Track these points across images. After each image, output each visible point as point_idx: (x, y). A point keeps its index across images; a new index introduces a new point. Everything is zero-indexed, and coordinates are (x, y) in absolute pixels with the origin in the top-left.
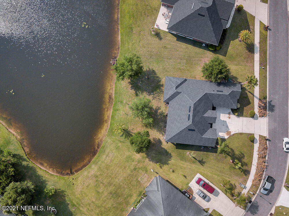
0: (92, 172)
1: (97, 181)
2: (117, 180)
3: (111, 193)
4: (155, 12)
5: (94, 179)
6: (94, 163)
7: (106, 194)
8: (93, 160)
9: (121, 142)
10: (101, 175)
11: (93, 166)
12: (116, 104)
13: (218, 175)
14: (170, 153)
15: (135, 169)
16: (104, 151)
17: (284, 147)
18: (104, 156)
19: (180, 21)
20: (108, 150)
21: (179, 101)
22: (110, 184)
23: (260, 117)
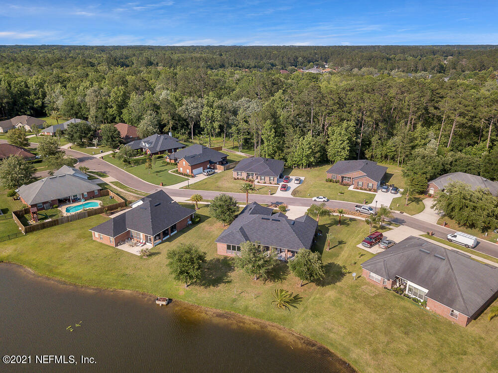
0: (367, 357)
1: (385, 352)
2: (378, 322)
3: (406, 333)
5: (381, 356)
6: (346, 354)
7: (409, 341)
8: (339, 355)
9: (304, 311)
10: (370, 344)
11: (354, 356)
16: (322, 335)
18: (332, 335)
20: (320, 329)
22: (387, 333)
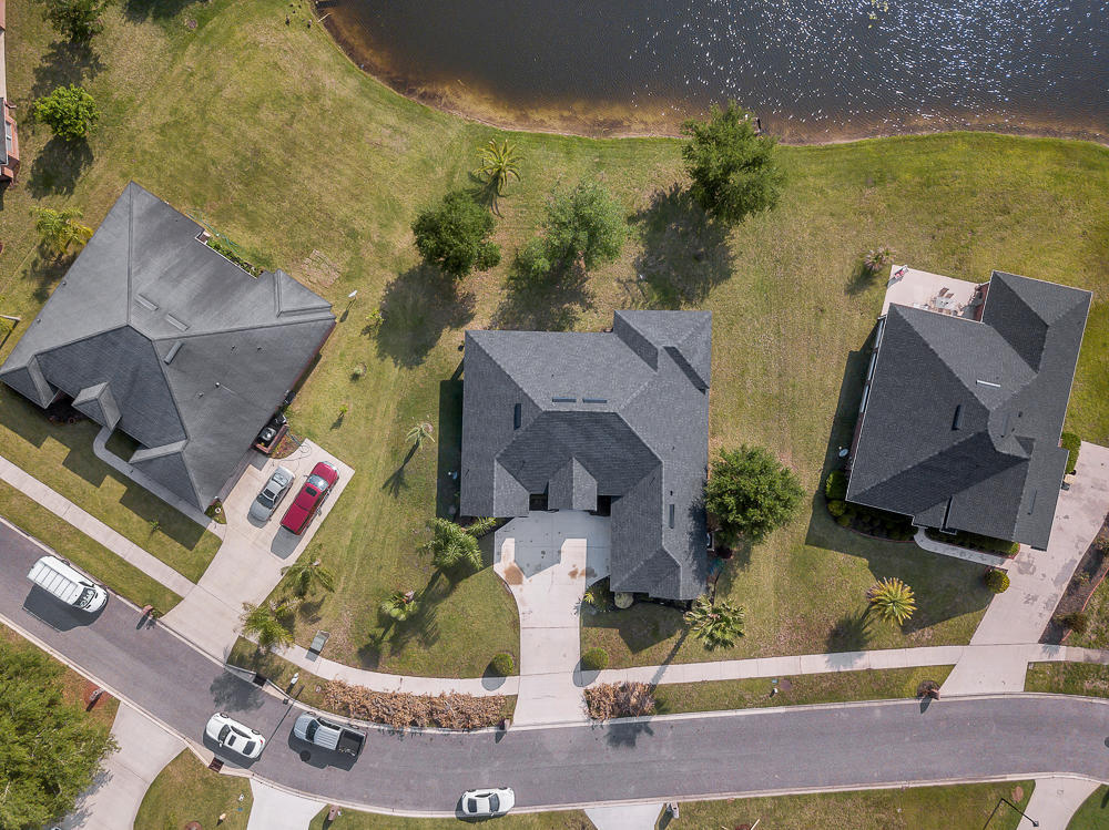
0: (329, 81)
1: (298, 98)
2: (307, 170)
3: (257, 152)
4: (953, 261)
5: (305, 89)
6: (364, 84)
7: (254, 134)
8: (376, 82)
9: (451, 175)
10: (323, 111)
11: (352, 82)
12: (592, 146)
13: (351, 550)
14: (423, 362)
15: (353, 234)
16: (411, 120)
17: (478, 792)
18: (392, 120)
19: (927, 345)
20: (415, 131)
21: (621, 365)
22: (291, 147)
23: (587, 692)
